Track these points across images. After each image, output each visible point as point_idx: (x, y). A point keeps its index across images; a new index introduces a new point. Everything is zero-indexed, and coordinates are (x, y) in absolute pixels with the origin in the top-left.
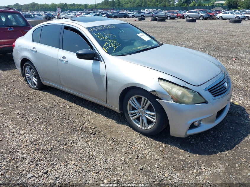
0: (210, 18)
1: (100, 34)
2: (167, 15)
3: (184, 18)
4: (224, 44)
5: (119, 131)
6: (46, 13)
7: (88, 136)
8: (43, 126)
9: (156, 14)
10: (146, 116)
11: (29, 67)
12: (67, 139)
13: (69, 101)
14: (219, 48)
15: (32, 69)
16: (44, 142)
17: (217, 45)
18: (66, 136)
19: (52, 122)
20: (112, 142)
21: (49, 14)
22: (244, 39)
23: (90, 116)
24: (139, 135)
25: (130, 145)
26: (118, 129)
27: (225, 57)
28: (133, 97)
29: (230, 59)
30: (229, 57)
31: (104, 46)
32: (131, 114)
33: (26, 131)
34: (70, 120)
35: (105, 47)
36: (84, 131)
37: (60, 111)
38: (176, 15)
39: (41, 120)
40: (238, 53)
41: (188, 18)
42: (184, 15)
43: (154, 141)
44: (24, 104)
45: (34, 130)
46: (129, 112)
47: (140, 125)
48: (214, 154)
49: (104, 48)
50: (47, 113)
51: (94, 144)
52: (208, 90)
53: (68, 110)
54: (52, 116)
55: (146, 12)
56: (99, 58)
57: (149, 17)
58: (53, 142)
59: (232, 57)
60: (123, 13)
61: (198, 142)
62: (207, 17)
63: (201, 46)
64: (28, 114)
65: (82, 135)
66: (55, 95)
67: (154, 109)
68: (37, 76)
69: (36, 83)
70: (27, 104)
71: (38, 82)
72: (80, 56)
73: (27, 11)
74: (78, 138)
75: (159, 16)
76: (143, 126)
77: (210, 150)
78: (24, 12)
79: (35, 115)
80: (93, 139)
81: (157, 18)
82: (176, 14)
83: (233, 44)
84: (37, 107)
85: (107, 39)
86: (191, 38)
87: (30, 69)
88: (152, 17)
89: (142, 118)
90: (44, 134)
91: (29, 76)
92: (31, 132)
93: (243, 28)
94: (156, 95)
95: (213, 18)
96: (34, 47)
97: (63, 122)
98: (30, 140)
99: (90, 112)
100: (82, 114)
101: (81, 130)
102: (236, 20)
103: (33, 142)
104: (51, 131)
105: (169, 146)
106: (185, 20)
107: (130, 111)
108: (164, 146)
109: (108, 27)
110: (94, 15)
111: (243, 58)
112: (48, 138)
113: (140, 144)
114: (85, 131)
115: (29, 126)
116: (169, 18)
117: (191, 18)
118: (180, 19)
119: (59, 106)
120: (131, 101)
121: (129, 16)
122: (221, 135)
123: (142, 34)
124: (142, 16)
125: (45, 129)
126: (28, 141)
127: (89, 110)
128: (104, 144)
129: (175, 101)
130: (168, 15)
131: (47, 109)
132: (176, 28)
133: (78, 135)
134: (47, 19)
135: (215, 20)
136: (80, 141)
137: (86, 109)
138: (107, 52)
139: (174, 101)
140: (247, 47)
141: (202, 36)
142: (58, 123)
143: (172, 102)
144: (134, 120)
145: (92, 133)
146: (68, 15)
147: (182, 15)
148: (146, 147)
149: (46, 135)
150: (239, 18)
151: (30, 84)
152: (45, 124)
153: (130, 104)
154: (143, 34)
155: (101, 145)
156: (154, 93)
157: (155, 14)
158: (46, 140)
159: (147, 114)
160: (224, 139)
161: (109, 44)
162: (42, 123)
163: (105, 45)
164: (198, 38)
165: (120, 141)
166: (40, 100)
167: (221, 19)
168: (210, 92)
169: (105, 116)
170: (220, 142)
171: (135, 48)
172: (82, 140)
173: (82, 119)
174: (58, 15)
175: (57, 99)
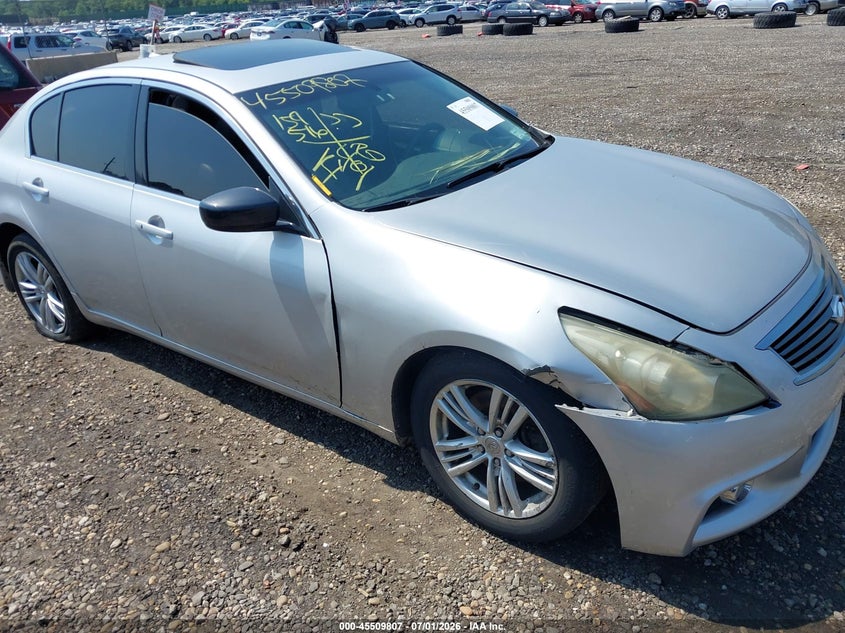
0: (684, 13)
1: (295, 117)
2: (535, 11)
3: (594, 20)
4: (752, 108)
5: (398, 523)
6: (115, 27)
7: (273, 557)
8: (83, 520)
9: (498, 8)
10: (511, 464)
11: (28, 257)
12: (184, 582)
13: (193, 386)
14: (737, 127)
15: (40, 265)
16: (82, 605)
17: (729, 114)
18: (179, 565)
19: (122, 495)
20: (375, 588)
21: (127, 30)
22: (818, 86)
23: (277, 455)
24: (484, 543)
25: (449, 595)
26: (394, 513)
27: (766, 160)
28: (453, 387)
29: (787, 167)
30: (780, 159)
31: (315, 169)
32: (449, 453)
33: (8, 554)
34: (197, 479)
35: (321, 174)
36: (255, 532)
37: (158, 436)
38: (569, 10)
39: (75, 491)
40: (809, 139)
41: (610, 19)
42: (594, 9)
43: (552, 569)
44: (11, 412)
45: (43, 544)
46: (437, 444)
47: (486, 497)
48: (810, 621)
49: (316, 179)
50: (102, 452)
51: (300, 599)
52: (773, 346)
53: (191, 428)
54: (122, 464)
55: (465, 5)
56: (298, 221)
57: (474, 21)
58: (121, 599)
59: (793, 160)
60: (385, 13)
61: (734, 558)
62: (676, 9)
63: (671, 120)
64: (26, 463)
65: (245, 557)
66: (138, 361)
67: (547, 440)
68: (61, 290)
69: (61, 317)
70: (24, 411)
71: (67, 315)
72: (216, 219)
73: (51, 23)
74: (231, 569)
75: (510, 15)
76: (500, 504)
77: (790, 602)
78: (37, 24)
79: (53, 464)
80: (291, 573)
81: (502, 22)
82: (567, 7)
83: (783, 109)
84: (64, 423)
85: (328, 138)
86: (631, 92)
87: (34, 264)
88: (484, 19)
89: (493, 473)
90: (86, 561)
91: (32, 290)
92: (30, 553)
93: (806, 44)
94: (556, 385)
95: (696, 14)
96: (38, 179)
97: (167, 492)
98: (23, 600)
99: (279, 435)
100: (245, 444)
101: (244, 527)
102: (777, 16)
103: (37, 608)
104: (116, 543)
105: (615, 588)
106: (600, 26)
107: (441, 438)
108: (594, 588)
109: (329, 81)
110: (284, 25)
111: (830, 159)
112: (100, 582)
113: (495, 588)
114: (260, 534)
115: (25, 525)
116: (543, 21)
117: (620, 19)
118: (582, 22)
119: (153, 411)
120: (444, 399)
121: (403, 21)
122: (821, 519)
123: (468, 104)
124: (452, 21)
125: (91, 535)
126: (12, 608)
127: (273, 427)
128: (339, 599)
129: (640, 409)
130: (542, 12)
131: (107, 434)
132: (571, 57)
133: (229, 554)
134: (120, 47)
135: (702, 20)
136: (239, 587)
137: (261, 423)
138: (329, 193)
139: (637, 411)
140: (837, 117)
141: (666, 80)
142: (147, 498)
143: (628, 415)
144: (462, 476)
145: (287, 545)
146: (194, 28)
147: (590, 8)
148: (520, 603)
149: (94, 566)
150: (787, 10)
151: (40, 319)
152: (91, 507)
153: (440, 414)
154: (471, 101)
155: (327, 603)
156: (545, 379)
157: (493, 9)
158: (92, 591)
159: (513, 455)
160: (837, 535)
161: (337, 158)
162: (78, 503)
163: (320, 163)
164: (656, 90)
165: (409, 579)
166: (78, 389)
167: (723, 15)
168: (779, 351)
169: (340, 450)
170: (823, 552)
171: (446, 166)
172: (245, 582)
173: (246, 475)
174: (155, 32)
175: (146, 381)
